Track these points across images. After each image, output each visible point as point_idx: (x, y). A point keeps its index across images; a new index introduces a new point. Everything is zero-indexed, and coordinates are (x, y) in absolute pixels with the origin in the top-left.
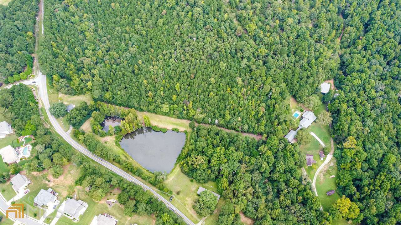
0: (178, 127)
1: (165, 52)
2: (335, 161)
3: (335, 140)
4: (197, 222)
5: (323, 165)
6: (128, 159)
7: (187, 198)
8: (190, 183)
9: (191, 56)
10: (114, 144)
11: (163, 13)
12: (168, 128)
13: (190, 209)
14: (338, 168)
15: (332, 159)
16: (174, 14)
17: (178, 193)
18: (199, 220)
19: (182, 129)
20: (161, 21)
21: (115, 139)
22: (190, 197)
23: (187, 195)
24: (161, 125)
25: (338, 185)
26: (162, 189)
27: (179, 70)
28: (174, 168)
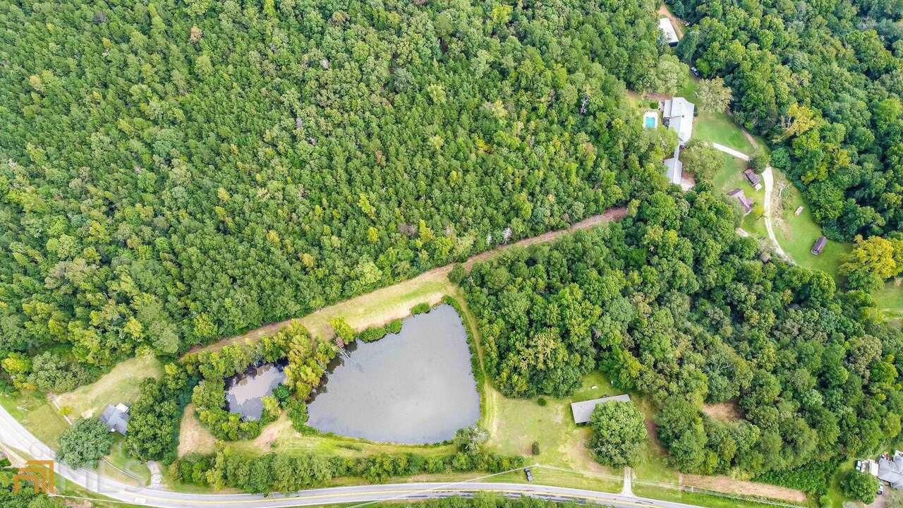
0: (421, 300)
1: (268, 136)
2: (783, 175)
3: (757, 132)
4: (621, 485)
5: (768, 196)
6: (358, 450)
7: (561, 449)
8: (541, 409)
9: (343, 109)
10: (298, 435)
11: (193, 38)
12: (400, 316)
13: (585, 468)
14: (798, 188)
15: (775, 176)
16: (226, 24)
17: (535, 450)
18: (619, 479)
19: (434, 298)
20: (203, 60)
21: (290, 423)
22: (566, 441)
23: (554, 442)
24: (379, 319)
25: (823, 223)
26: (496, 467)
27: (339, 160)
28: (484, 400)
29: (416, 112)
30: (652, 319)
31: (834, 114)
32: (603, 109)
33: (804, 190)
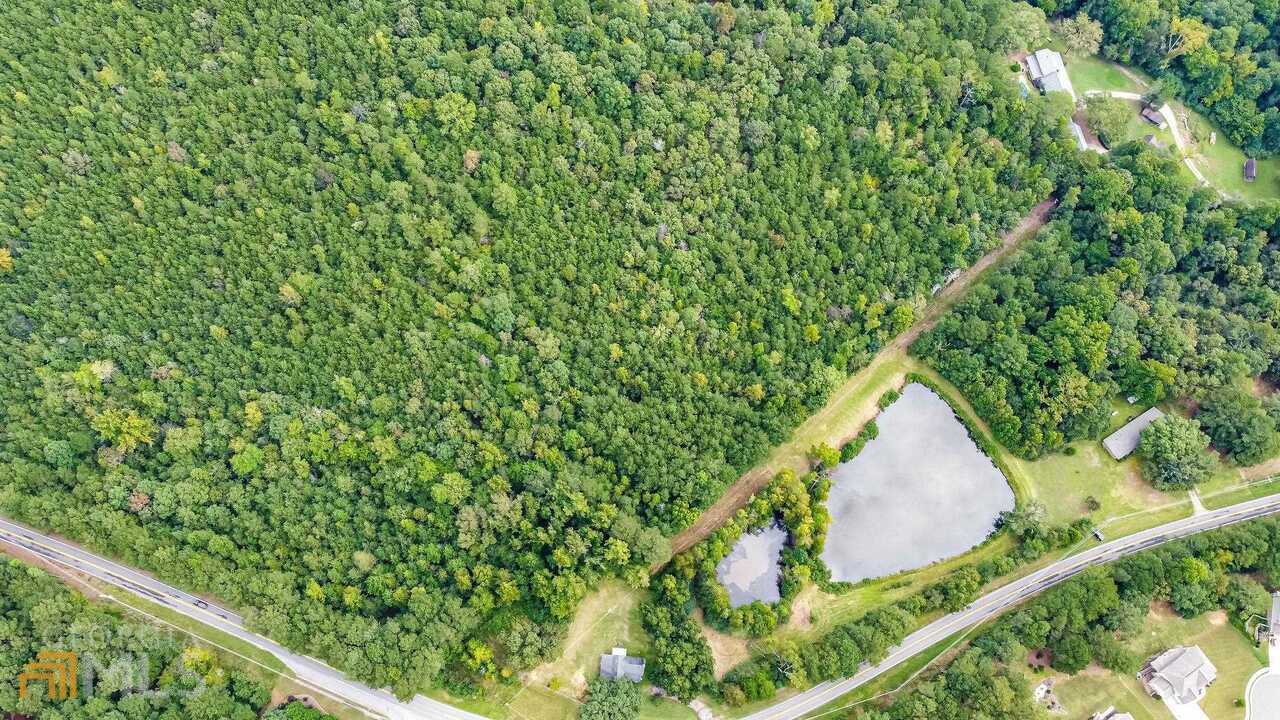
0: (884, 389)
2: (1179, 104)
3: (1135, 61)
4: (1190, 505)
5: (1175, 132)
6: (908, 584)
7: (1114, 493)
8: (1070, 459)
9: (705, 193)
10: (832, 597)
11: (471, 165)
12: (870, 418)
13: (1146, 503)
14: (1202, 113)
15: (1172, 107)
16: (507, 134)
17: (1093, 505)
18: (1185, 501)
19: (896, 381)
20: (506, 193)
21: (816, 587)
22: (1114, 483)
23: (1104, 489)
24: (849, 430)
25: (1246, 144)
28: (1010, 474)
29: (790, 167)
30: (1156, 315)
31: (1214, 17)
32: (994, 94)
33: (1211, 114)
